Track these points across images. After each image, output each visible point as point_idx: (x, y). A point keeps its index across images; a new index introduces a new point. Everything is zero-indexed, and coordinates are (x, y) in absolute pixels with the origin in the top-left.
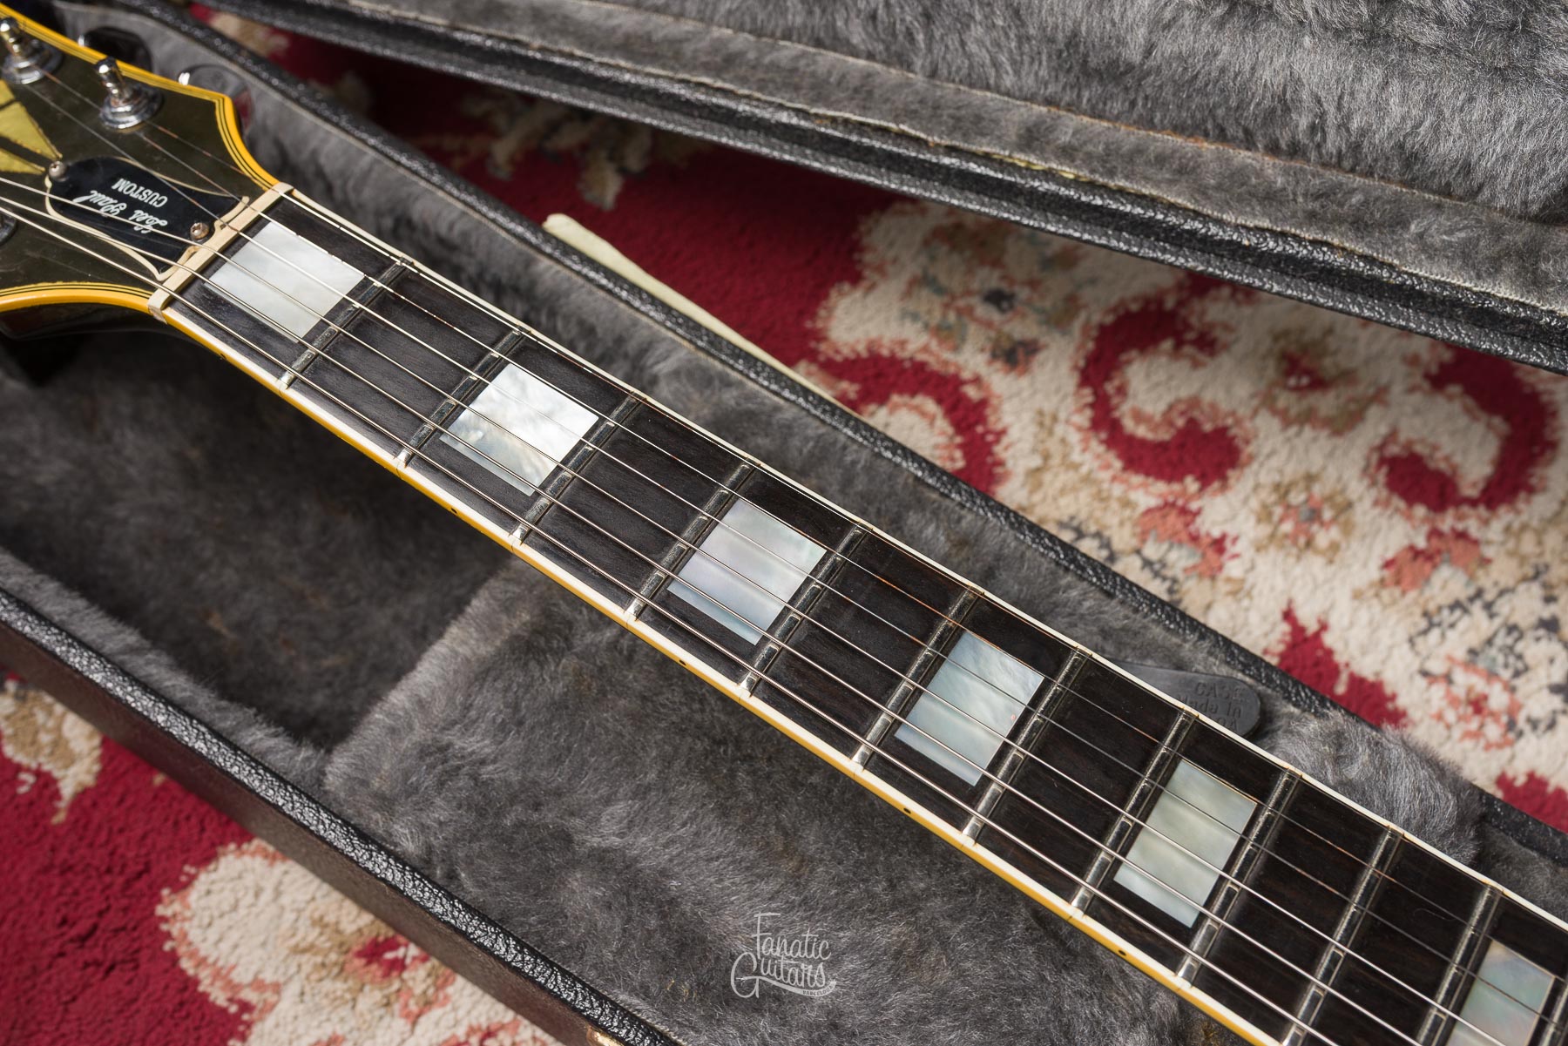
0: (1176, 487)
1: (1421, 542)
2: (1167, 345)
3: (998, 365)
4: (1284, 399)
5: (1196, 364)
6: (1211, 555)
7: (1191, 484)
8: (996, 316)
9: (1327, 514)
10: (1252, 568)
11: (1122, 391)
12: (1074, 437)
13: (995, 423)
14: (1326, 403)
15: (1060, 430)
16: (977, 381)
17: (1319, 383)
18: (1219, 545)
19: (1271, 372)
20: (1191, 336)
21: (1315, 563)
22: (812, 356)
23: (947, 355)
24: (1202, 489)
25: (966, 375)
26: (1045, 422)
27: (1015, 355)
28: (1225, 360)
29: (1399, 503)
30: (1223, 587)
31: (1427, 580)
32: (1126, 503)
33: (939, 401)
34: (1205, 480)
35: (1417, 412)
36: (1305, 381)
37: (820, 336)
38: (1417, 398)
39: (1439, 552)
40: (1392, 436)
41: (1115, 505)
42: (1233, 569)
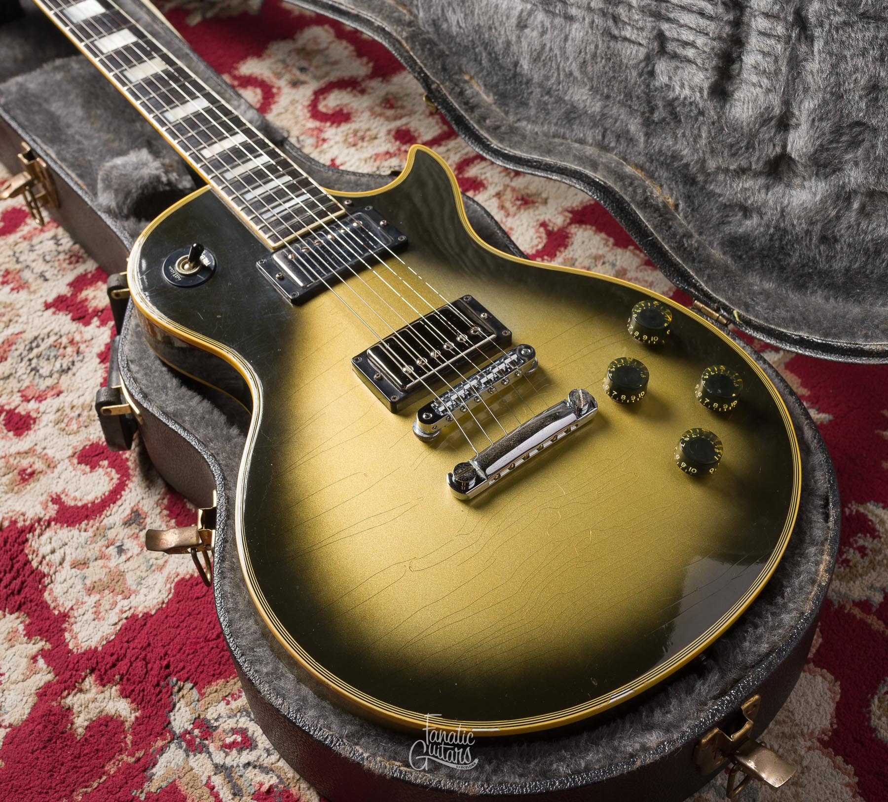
0: (323, 124)
1: (392, 151)
2: (349, 89)
3: (289, 86)
4: (378, 110)
5: (355, 96)
6: (320, 143)
7: (328, 124)
8: (298, 73)
9: (367, 139)
10: (331, 147)
11: (325, 99)
12: (300, 107)
13: (276, 99)
14: (390, 113)
15: (297, 105)
16: (279, 88)
17: (392, 107)
18: (324, 140)
19: (378, 102)
20: (359, 88)
21: (353, 149)
22: (230, 73)
23: (274, 80)
24: (330, 126)
25: (276, 85)
26: (293, 102)
27: (295, 84)
28: (365, 97)
29: (393, 140)
30: (318, 150)
31: (386, 160)
32: (304, 126)
33: (263, 91)
34: (333, 123)
35: (420, 120)
36: (388, 105)
37: (237, 69)
38: (422, 117)
39: (395, 155)
40: (407, 124)
41: (299, 126)
42: (325, 146)
